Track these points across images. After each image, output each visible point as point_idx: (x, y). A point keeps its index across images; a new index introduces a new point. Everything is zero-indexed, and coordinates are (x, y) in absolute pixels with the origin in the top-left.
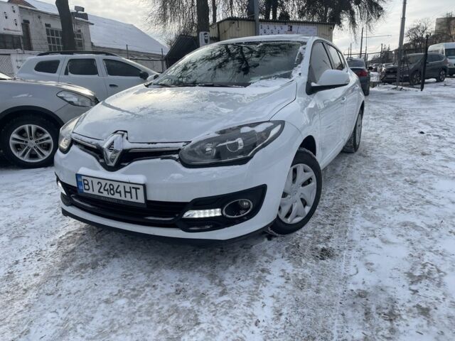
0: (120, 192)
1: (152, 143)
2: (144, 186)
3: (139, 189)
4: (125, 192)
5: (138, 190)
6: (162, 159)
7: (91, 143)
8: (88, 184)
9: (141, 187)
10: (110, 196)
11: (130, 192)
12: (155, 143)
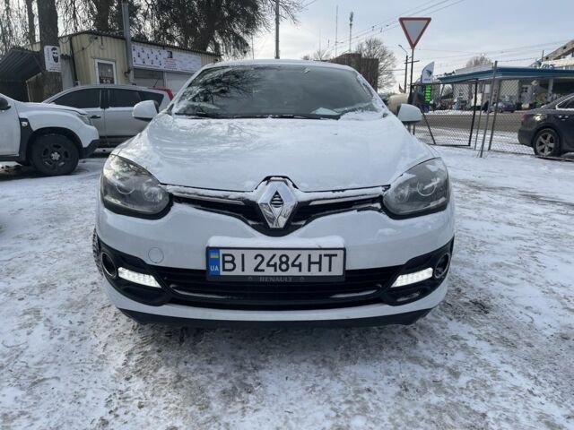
0: (300, 266)
1: (339, 191)
2: (344, 249)
3: (336, 255)
4: (310, 263)
5: (333, 258)
6: (359, 210)
7: (226, 197)
8: (232, 262)
9: (340, 253)
10: (279, 273)
11: (320, 263)
12: (343, 190)
